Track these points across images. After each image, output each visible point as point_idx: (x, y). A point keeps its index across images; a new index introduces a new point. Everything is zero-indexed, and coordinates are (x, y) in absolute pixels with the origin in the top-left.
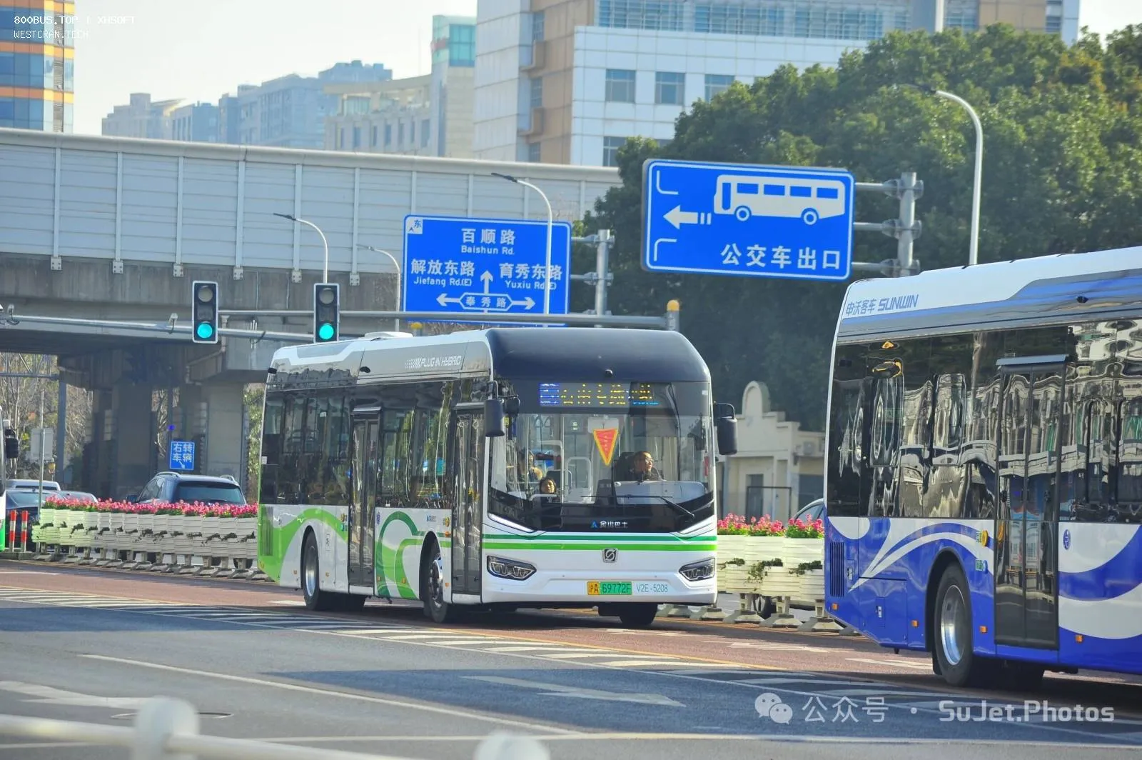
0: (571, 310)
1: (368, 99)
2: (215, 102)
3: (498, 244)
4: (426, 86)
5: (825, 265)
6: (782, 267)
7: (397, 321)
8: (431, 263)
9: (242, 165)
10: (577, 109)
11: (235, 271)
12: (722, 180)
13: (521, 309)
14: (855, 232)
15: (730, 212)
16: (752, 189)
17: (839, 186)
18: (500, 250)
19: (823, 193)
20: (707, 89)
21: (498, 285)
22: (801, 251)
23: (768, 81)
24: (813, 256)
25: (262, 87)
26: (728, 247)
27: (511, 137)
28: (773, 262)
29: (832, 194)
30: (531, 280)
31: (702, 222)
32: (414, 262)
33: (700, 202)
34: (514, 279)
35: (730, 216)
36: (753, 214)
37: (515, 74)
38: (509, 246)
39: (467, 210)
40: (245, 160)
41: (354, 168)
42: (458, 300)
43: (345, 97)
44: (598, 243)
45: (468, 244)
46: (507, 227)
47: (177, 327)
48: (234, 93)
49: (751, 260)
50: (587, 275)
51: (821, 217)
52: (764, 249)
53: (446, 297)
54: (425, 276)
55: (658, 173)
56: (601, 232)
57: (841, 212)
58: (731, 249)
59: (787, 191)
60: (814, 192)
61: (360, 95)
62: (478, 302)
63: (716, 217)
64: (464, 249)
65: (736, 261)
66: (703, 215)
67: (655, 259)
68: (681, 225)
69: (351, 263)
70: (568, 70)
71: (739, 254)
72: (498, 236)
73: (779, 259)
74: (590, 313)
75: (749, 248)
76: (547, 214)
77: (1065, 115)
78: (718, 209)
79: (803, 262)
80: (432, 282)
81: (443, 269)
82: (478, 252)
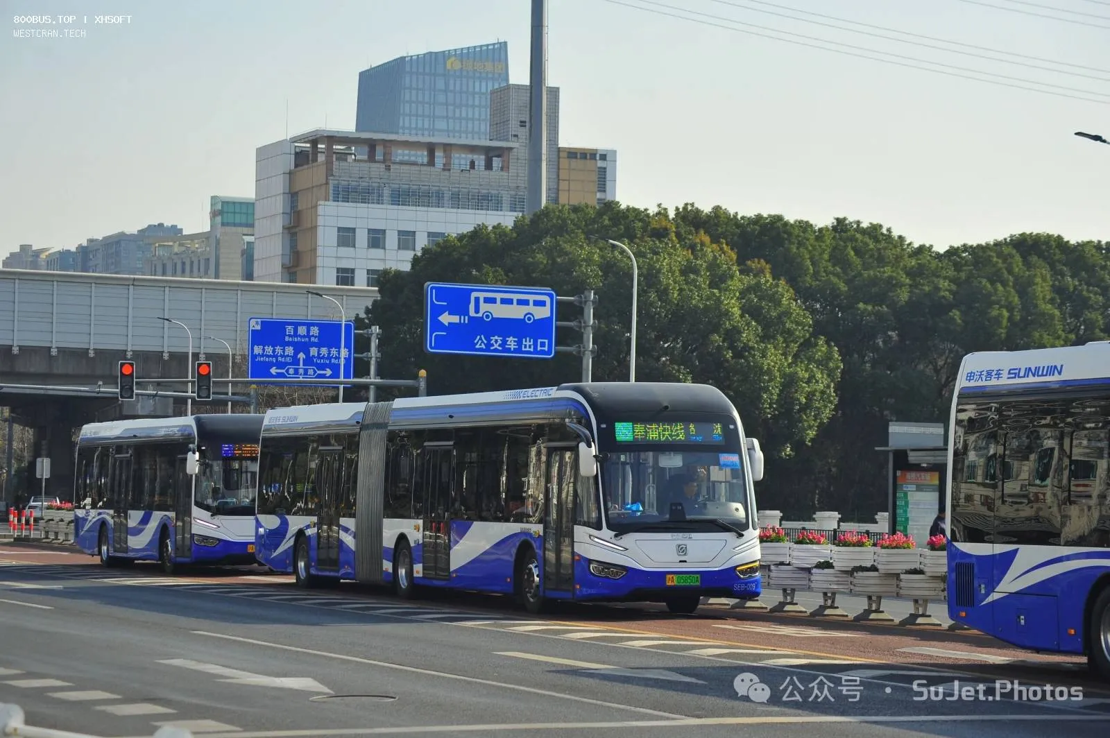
0: (354, 377)
1: (171, 246)
2: (73, 249)
3: (308, 336)
4: (207, 238)
5: (539, 348)
6: (512, 349)
7: (230, 384)
8: (266, 348)
9: (131, 287)
10: (320, 251)
11: (127, 353)
12: (474, 295)
13: (323, 376)
14: (557, 327)
15: (480, 315)
16: (493, 301)
17: (547, 299)
18: (310, 340)
19: (537, 303)
20: (429, 240)
21: (309, 361)
22: (524, 340)
23: (469, 234)
24: (532, 343)
25: (102, 240)
26: (478, 337)
27: (278, 268)
28: (507, 346)
29: (542, 304)
30: (329, 358)
31: (462, 321)
32: (256, 348)
33: (461, 309)
34: (319, 357)
35: (480, 317)
36: (494, 316)
37: (280, 230)
38: (316, 337)
39: (272, 314)
40: (133, 285)
41: (202, 289)
42: (283, 371)
43: (157, 245)
44: (372, 334)
45: (290, 336)
46: (313, 325)
47: (102, 389)
48: (85, 244)
49: (493, 345)
50: (365, 354)
51: (536, 318)
52: (501, 338)
53: (276, 369)
54: (263, 356)
55: (434, 291)
56: (373, 328)
57: (548, 315)
58: (480, 339)
59: (515, 302)
60: (531, 303)
61: (166, 244)
62: (296, 372)
63: (471, 318)
64: (287, 339)
65: (483, 346)
66: (462, 317)
67: (433, 345)
68: (449, 323)
69: (200, 347)
70: (314, 228)
71: (485, 342)
72: (308, 331)
73: (510, 345)
74: (367, 378)
75: (492, 338)
76: (341, 317)
77: (658, 257)
78: (472, 313)
79: (525, 347)
80: (267, 360)
81: (274, 351)
82: (296, 340)
